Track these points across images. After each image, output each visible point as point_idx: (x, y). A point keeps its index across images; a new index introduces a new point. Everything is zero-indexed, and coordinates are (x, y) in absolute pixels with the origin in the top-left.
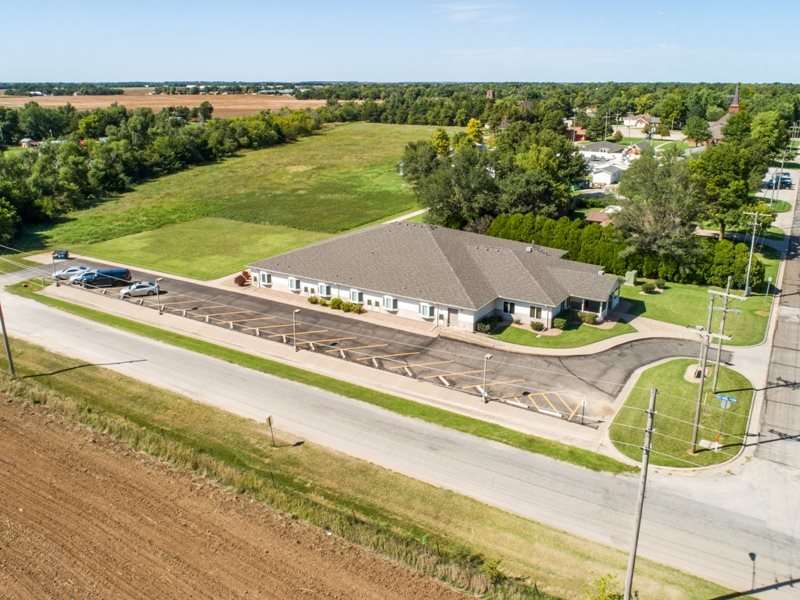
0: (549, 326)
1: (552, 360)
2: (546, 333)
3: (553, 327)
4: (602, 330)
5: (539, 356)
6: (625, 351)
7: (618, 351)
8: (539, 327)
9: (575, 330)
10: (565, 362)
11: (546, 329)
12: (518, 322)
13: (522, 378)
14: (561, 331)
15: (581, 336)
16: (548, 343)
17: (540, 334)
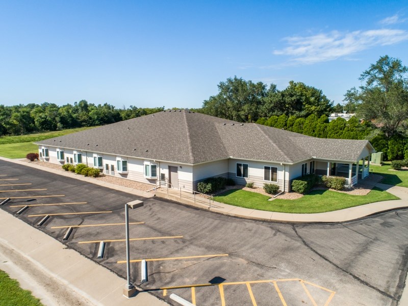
0: (287, 190)
1: (282, 227)
2: (281, 197)
3: (291, 191)
4: (353, 196)
5: (264, 221)
6: (391, 220)
7: (379, 220)
8: (273, 190)
9: (318, 195)
10: (301, 231)
11: (283, 193)
12: (251, 186)
13: (224, 251)
14: (301, 196)
15: (326, 201)
16: (281, 206)
17: (273, 198)
